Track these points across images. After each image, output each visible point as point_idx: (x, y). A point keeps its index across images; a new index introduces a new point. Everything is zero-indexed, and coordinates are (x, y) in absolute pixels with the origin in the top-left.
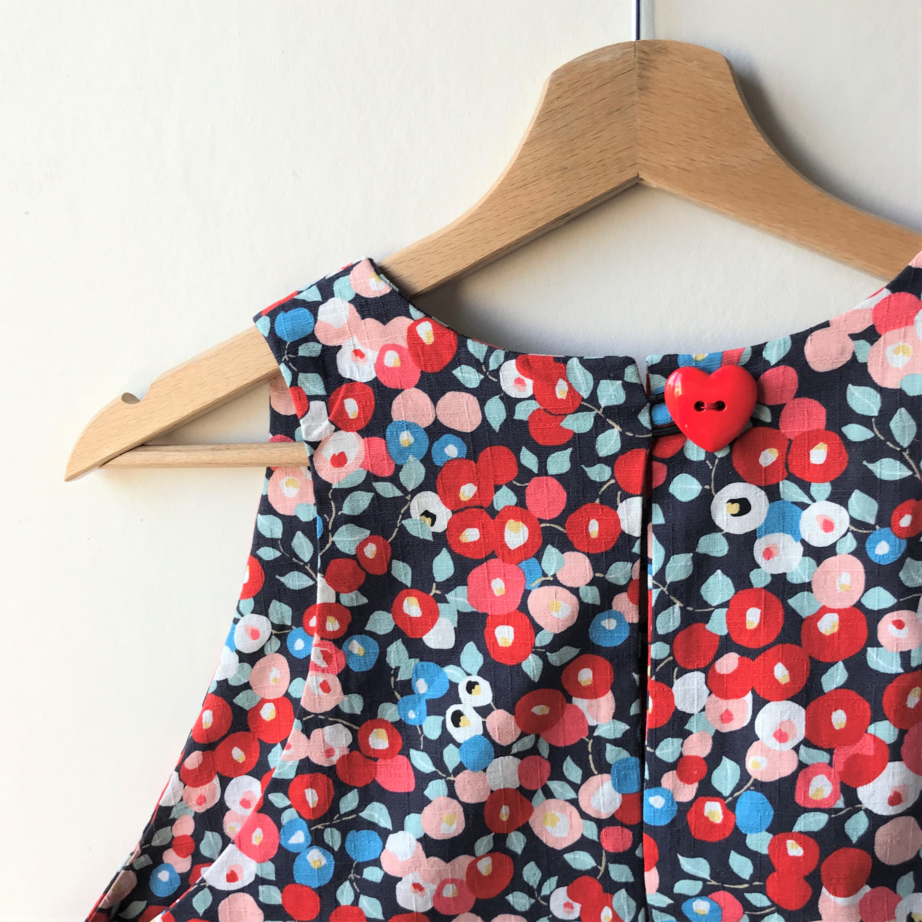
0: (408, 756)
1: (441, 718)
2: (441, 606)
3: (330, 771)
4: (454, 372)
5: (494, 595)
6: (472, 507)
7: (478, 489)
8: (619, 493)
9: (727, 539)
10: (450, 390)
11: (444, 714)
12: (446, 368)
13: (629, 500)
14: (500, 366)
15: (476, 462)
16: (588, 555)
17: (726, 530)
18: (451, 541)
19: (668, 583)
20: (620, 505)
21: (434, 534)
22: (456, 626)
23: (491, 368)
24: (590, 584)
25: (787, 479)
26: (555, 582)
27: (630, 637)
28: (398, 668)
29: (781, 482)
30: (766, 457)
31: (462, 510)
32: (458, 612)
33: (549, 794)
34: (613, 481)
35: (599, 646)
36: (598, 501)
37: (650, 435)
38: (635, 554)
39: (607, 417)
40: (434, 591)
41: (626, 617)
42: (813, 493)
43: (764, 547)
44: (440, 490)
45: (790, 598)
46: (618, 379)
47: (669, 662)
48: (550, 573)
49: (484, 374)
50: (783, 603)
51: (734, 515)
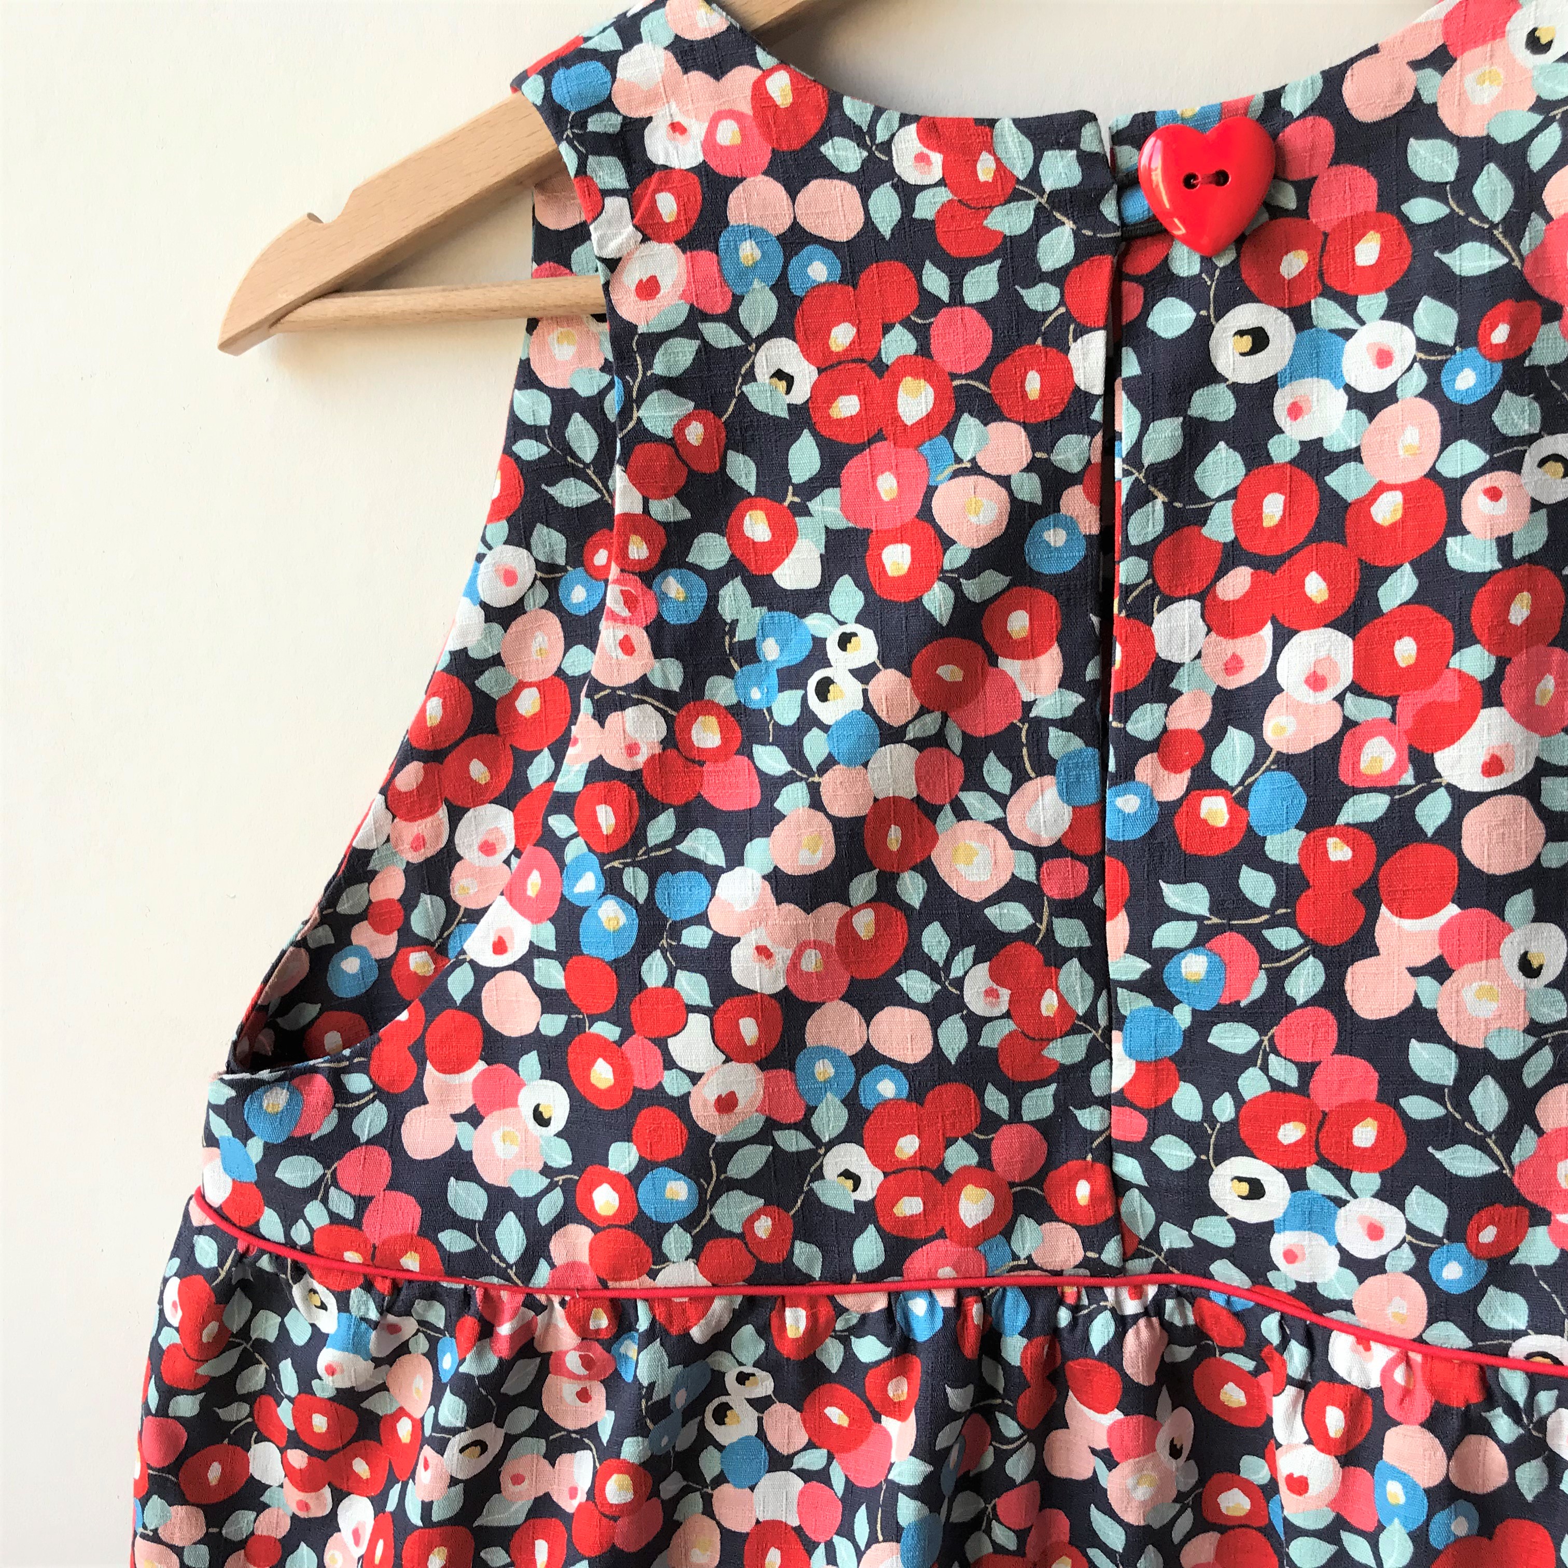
0: (751, 757)
1: (800, 693)
2: (800, 521)
3: (634, 778)
4: (823, 149)
5: (881, 500)
6: (848, 362)
7: (858, 331)
8: (1072, 327)
9: (1233, 393)
10: (816, 177)
11: (804, 686)
12: (810, 143)
13: (1086, 337)
14: (893, 135)
15: (855, 287)
16: (1025, 426)
17: (1232, 379)
18: (816, 417)
19: (1146, 465)
20: (1073, 346)
21: (791, 408)
22: (823, 551)
23: (879, 140)
24: (1028, 469)
25: (1322, 295)
26: (975, 469)
27: (1086, 557)
28: (735, 622)
29: (1313, 301)
30: (1290, 264)
31: (832, 366)
32: (827, 528)
33: (961, 813)
34: (1062, 310)
35: (1040, 574)
36: (1039, 341)
37: (1119, 234)
38: (1095, 422)
39: (1053, 208)
40: (790, 498)
41: (1081, 526)
42: (1361, 312)
43: (1289, 401)
44: (800, 335)
45: (1328, 474)
46: (1070, 147)
47: (1147, 588)
48: (967, 457)
49: (869, 150)
50: (1317, 484)
51: (1243, 354)
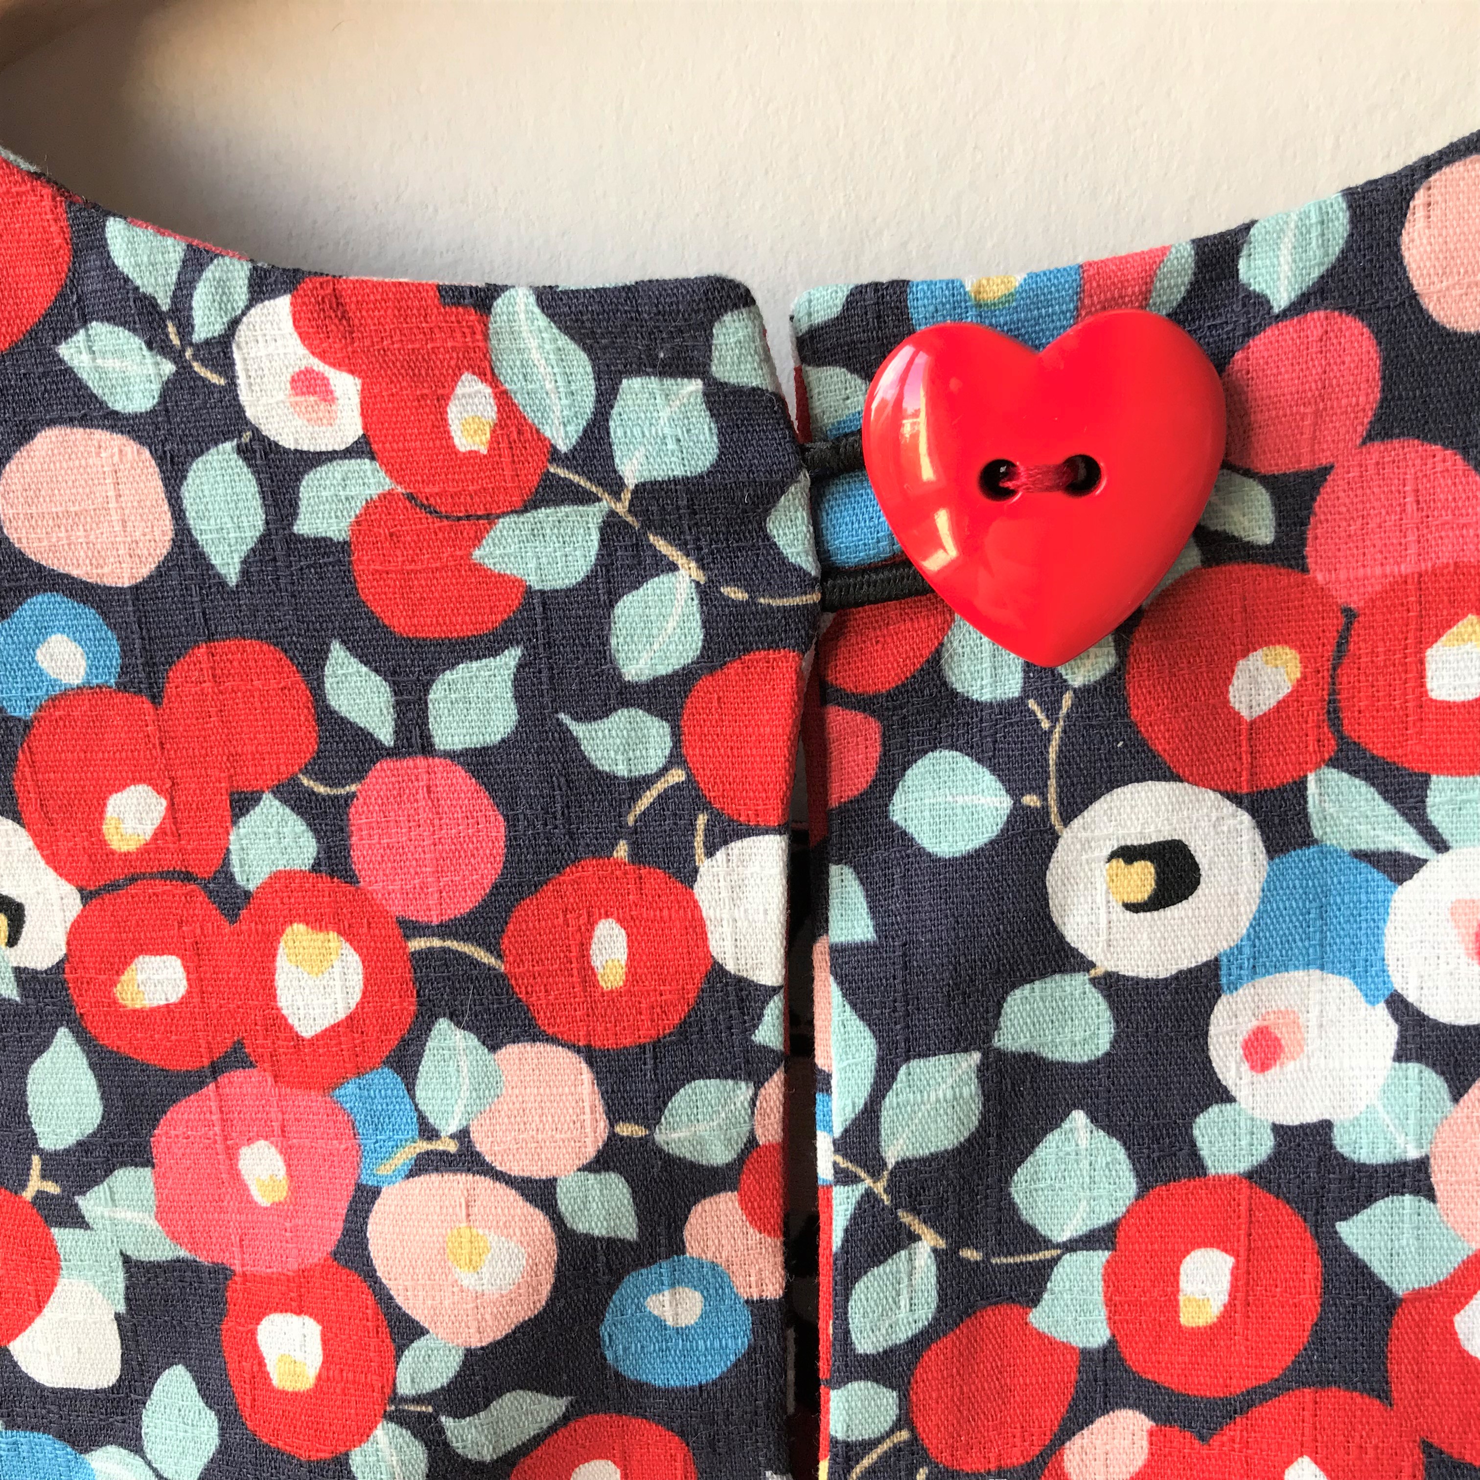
2: (62, 1236)
4: (65, 351)
5: (250, 1201)
6: (152, 877)
7: (172, 807)
8: (702, 820)
9: (1108, 997)
10: (52, 423)
12: (33, 335)
13: (736, 846)
14: (235, 323)
15: (155, 699)
16: (590, 1056)
17: (1105, 963)
18: (83, 1004)
19: (891, 1163)
20: (705, 866)
21: (24, 977)
22: (122, 1308)
23: (200, 334)
24: (598, 1165)
25: (1335, 763)
26: (467, 1159)
27: (752, 1349)
29: (1311, 777)
30: (1253, 680)
31: (114, 887)
32: (127, 1260)
34: (677, 776)
35: (639, 1386)
36: (622, 851)
37: (814, 597)
38: (764, 1049)
39: (648, 525)
40: (36, 1184)
41: (739, 1281)
42: (1437, 816)
43: (1247, 1025)
44: (30, 811)
45: (1344, 1217)
46: (688, 374)
47: (897, 1449)
48: (449, 1126)
49: (176, 356)
50: (1317, 1236)
51: (1134, 908)
